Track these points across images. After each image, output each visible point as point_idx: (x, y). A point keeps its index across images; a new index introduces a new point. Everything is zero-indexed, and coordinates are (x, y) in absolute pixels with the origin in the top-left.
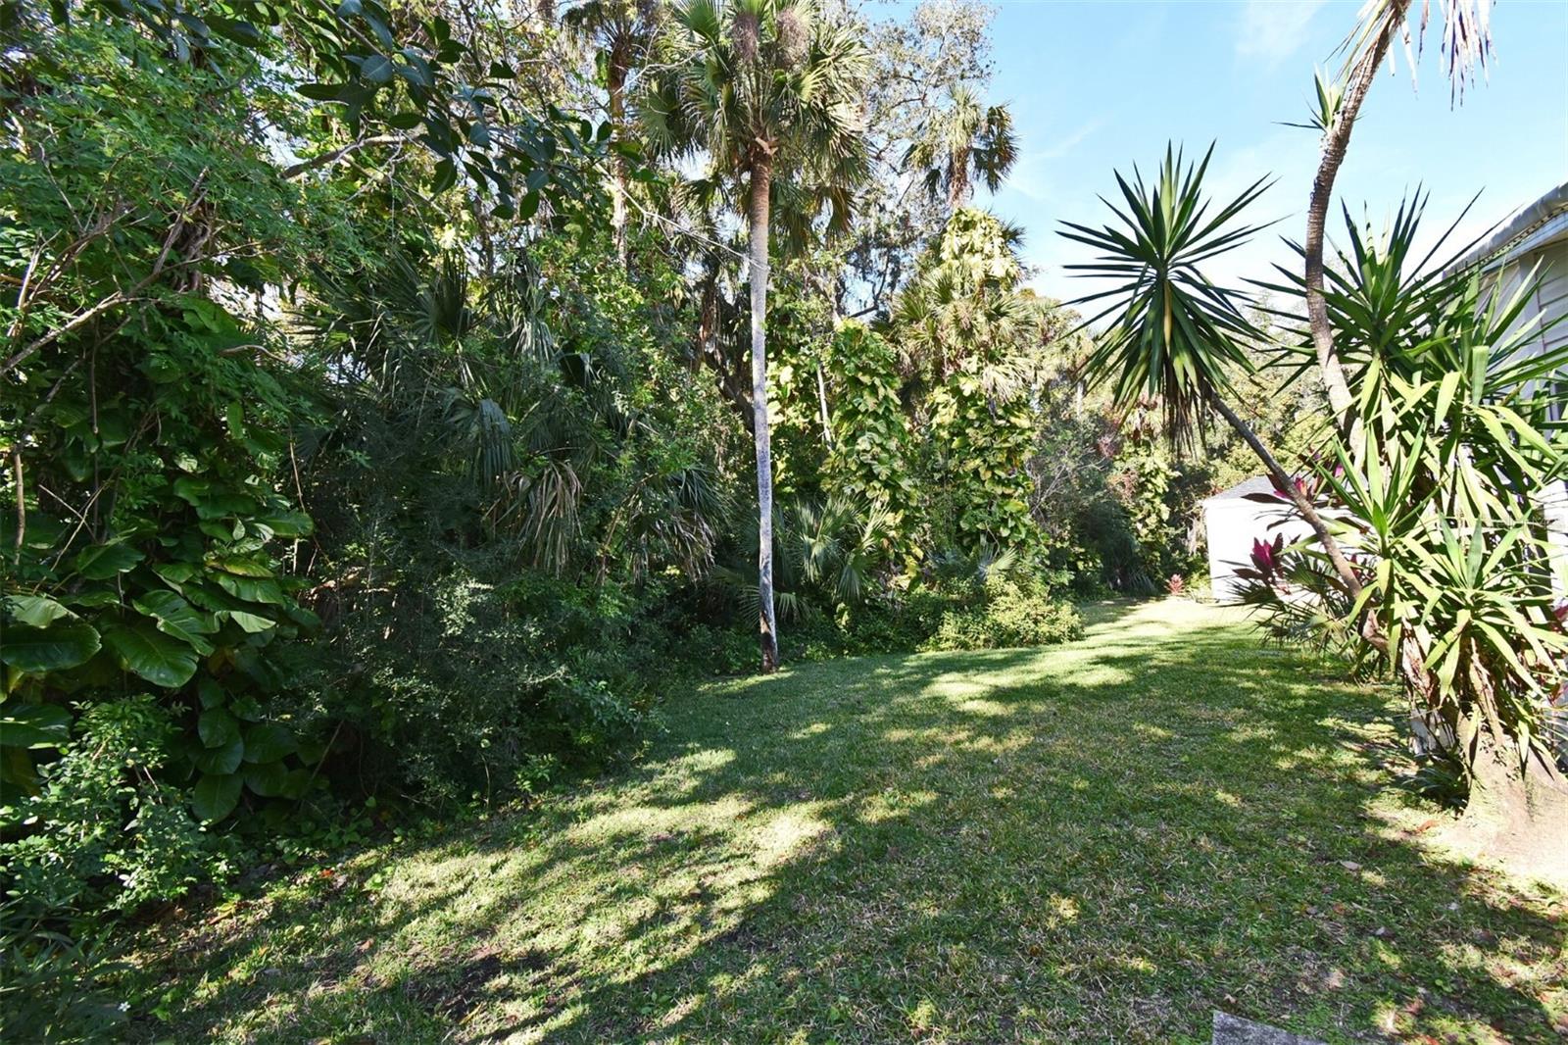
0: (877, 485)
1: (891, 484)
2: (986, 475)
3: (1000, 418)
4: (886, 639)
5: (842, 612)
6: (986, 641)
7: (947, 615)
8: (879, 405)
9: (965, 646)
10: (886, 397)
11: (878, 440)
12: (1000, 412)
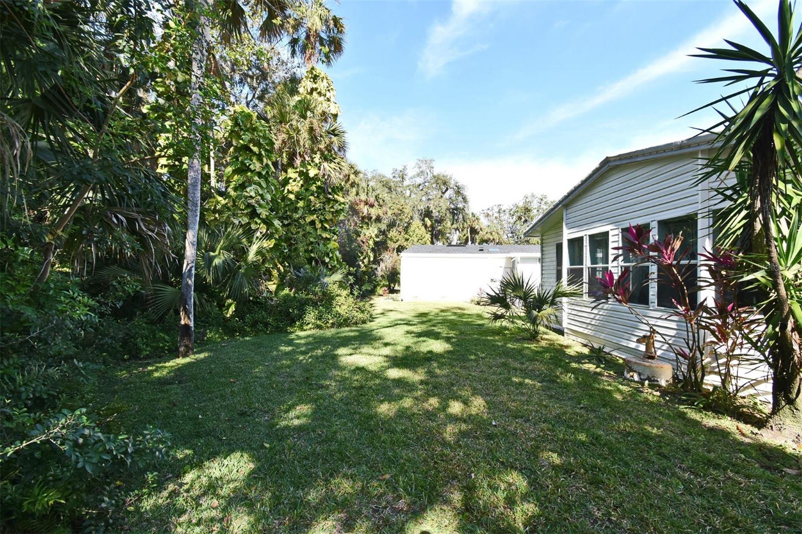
0: (259, 221)
1: (268, 222)
2: (318, 225)
3: (330, 194)
4: (266, 325)
5: (230, 305)
6: (333, 324)
7: (309, 309)
8: (263, 168)
9: (319, 327)
10: (267, 165)
11: (261, 192)
12: (330, 190)
